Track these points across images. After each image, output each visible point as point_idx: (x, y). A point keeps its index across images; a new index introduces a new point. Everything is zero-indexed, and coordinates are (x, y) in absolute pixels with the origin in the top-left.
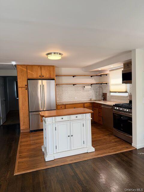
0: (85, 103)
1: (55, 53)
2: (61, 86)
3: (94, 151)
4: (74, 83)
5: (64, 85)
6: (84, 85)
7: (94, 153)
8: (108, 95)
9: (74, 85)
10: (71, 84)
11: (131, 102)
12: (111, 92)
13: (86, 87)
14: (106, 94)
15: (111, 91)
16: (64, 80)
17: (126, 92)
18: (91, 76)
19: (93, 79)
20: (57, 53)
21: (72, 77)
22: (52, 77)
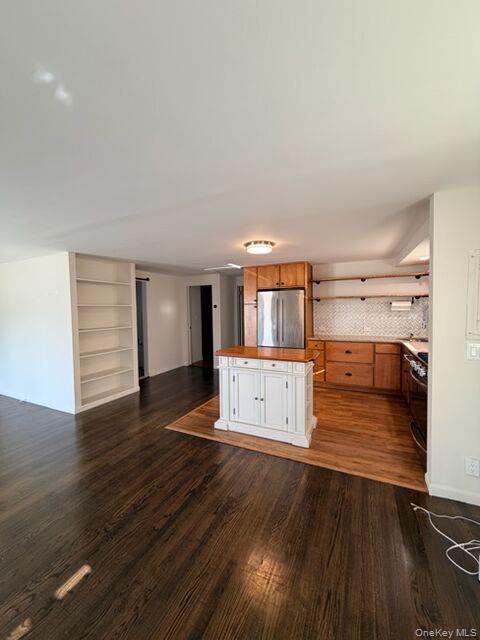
0: (378, 343)
1: (256, 243)
2: (330, 301)
3: (307, 446)
4: (363, 294)
5: (338, 301)
6: (390, 300)
7: (306, 453)
9: (363, 299)
10: (357, 297)
13: (394, 304)
16: (339, 289)
18: (418, 277)
19: (424, 284)
20: (260, 242)
21: (360, 280)
22: (300, 284)
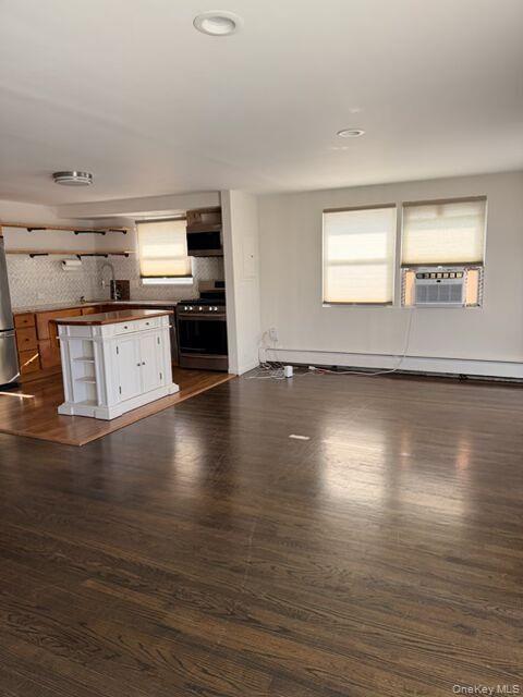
4: (33, 249)
6: (62, 258)
8: (133, 285)
9: (32, 255)
11: (221, 284)
12: (142, 277)
13: (68, 263)
14: (128, 282)
15: (145, 274)
17: (189, 276)
18: (77, 233)
21: (26, 230)
